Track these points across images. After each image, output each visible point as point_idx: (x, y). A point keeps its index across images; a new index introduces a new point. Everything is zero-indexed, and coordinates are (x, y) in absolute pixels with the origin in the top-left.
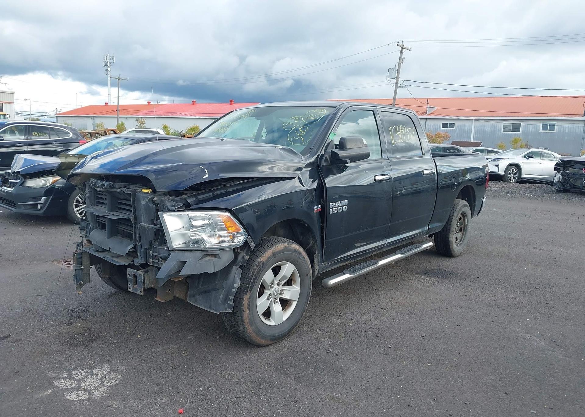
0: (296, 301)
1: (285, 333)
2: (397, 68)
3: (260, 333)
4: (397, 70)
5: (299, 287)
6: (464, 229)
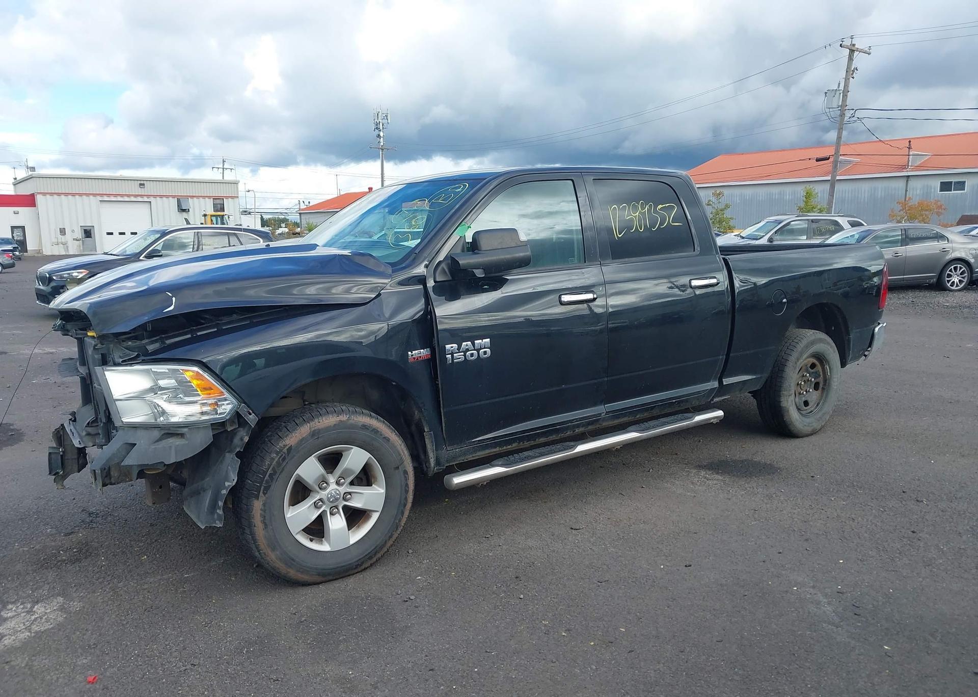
0: (377, 511)
1: (350, 564)
2: (842, 87)
3: (293, 562)
4: (841, 92)
5: (383, 489)
6: (825, 385)
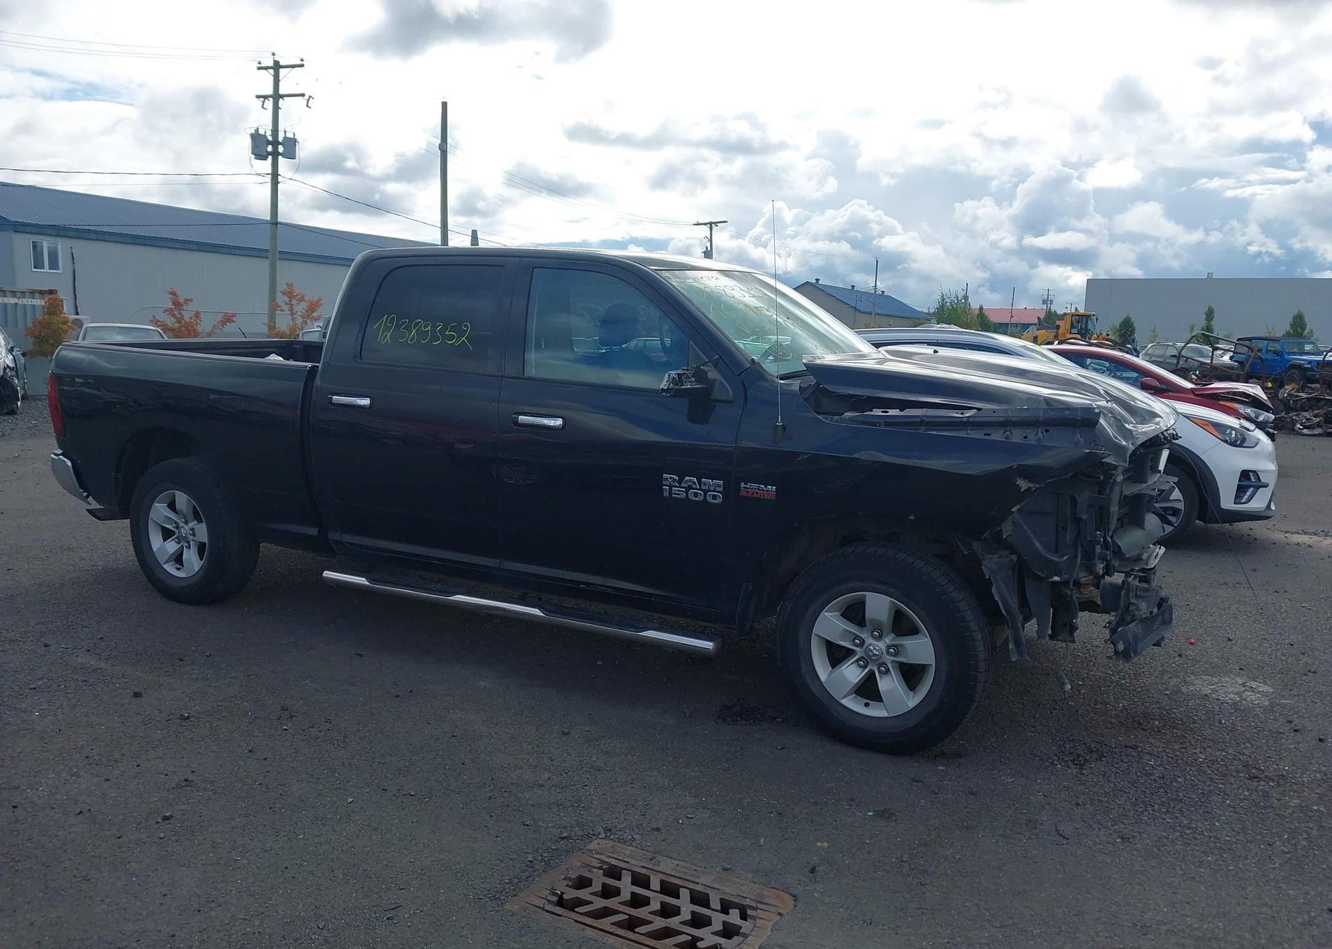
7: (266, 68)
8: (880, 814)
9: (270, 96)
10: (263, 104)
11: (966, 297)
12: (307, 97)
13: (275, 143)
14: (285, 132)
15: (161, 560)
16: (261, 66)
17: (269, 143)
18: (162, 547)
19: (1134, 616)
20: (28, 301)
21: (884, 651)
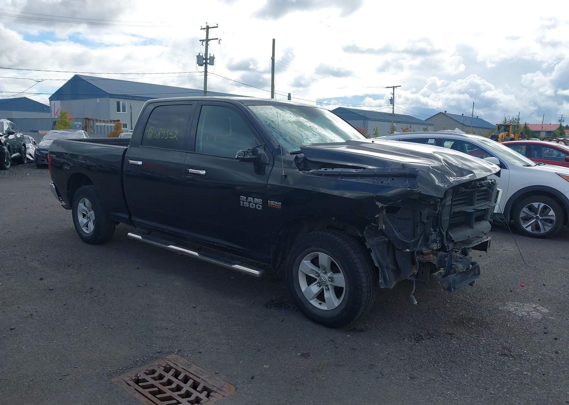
7: (204, 29)
8: (303, 355)
9: (205, 40)
10: (202, 43)
11: (519, 119)
12: (219, 40)
13: (206, 59)
14: (210, 54)
15: (82, 226)
16: (202, 28)
17: (204, 59)
18: (82, 220)
19: (455, 270)
20: (109, 124)
21: (327, 280)
